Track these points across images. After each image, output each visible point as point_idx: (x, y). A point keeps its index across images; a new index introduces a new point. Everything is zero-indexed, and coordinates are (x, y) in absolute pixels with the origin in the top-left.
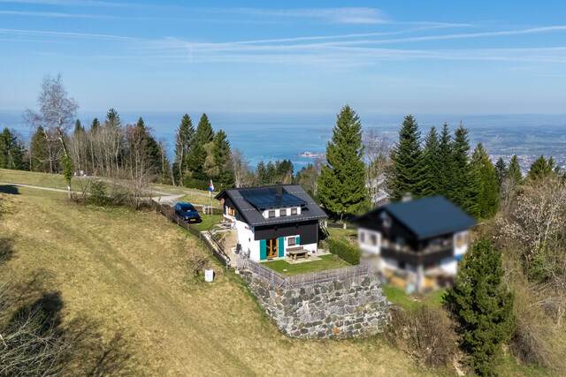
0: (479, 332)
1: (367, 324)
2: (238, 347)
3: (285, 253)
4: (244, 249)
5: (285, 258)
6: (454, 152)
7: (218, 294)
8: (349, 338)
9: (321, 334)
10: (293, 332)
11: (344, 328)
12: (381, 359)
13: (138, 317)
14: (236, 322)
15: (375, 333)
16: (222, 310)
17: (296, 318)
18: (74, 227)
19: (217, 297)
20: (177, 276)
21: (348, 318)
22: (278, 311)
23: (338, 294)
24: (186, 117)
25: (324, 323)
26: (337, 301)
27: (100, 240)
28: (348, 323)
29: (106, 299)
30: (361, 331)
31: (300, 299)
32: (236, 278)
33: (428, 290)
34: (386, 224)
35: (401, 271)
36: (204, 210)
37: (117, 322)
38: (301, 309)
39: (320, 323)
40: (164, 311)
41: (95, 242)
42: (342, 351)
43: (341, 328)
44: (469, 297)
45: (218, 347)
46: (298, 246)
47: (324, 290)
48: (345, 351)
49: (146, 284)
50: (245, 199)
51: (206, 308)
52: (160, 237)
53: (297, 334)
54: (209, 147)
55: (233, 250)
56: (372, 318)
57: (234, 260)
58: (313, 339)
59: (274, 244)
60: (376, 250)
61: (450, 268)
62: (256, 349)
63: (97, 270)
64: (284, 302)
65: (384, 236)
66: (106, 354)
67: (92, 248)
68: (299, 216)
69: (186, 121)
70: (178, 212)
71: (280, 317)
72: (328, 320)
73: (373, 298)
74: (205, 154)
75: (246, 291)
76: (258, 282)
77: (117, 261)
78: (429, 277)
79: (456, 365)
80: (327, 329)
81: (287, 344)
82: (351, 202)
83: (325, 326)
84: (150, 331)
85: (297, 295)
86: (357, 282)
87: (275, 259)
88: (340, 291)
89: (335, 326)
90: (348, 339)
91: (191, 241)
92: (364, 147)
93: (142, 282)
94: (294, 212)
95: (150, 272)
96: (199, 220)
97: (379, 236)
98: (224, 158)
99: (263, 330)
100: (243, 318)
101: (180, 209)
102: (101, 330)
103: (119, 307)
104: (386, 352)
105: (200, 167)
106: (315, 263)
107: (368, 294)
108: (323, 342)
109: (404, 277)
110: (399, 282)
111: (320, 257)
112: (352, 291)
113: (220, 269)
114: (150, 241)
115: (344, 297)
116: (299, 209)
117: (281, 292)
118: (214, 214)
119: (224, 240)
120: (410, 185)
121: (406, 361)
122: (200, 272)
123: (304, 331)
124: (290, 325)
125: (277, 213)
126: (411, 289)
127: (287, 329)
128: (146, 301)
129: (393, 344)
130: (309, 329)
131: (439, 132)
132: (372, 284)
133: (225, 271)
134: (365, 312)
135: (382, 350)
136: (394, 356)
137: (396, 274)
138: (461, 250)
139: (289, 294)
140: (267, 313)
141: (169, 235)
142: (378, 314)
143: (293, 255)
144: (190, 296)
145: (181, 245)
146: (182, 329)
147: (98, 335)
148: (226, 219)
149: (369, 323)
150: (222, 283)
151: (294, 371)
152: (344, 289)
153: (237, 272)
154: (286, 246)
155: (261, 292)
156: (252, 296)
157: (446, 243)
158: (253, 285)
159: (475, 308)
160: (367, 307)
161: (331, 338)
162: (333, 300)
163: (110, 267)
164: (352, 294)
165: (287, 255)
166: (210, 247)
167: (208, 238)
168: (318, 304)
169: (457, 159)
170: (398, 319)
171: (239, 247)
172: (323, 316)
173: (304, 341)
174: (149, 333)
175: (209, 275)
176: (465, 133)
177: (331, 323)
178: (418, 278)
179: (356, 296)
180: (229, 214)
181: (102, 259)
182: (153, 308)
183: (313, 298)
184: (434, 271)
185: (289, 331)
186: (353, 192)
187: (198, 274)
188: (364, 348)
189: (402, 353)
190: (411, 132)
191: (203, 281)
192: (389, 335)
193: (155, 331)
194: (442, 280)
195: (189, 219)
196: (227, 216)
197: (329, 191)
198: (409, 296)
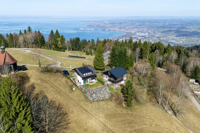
0: (128, 99)
2: (82, 104)
3: (88, 82)
4: (80, 81)
5: (88, 83)
6: (124, 53)
7: (76, 93)
8: (103, 100)
9: (97, 100)
11: (102, 98)
12: (109, 104)
13: (62, 99)
15: (108, 99)
16: (77, 96)
17: (92, 98)
18: (44, 79)
20: (67, 90)
21: (102, 96)
22: (89, 96)
24: (52, 31)
27: (51, 82)
29: (55, 96)
30: (105, 99)
31: (93, 94)
32: (79, 89)
33: (118, 88)
34: (109, 74)
35: (112, 84)
36: (69, 71)
37: (58, 101)
38: (93, 96)
39: (97, 98)
40: (66, 98)
41: (50, 83)
42: (102, 103)
44: (126, 92)
45: (78, 105)
46: (91, 80)
47: (98, 91)
51: (74, 96)
52: (62, 80)
54: (59, 39)
55: (77, 81)
56: (107, 96)
57: (78, 85)
58: (96, 101)
59: (86, 80)
60: (107, 79)
61: (123, 82)
62: (85, 104)
63: (52, 89)
64: (90, 95)
65: (109, 77)
66: (58, 108)
67: (50, 84)
68: (91, 74)
69: (52, 32)
71: (89, 97)
72: (99, 97)
73: (107, 92)
74: (58, 41)
75: (82, 92)
76: (84, 90)
77: (55, 87)
78: (118, 85)
79: (124, 104)
81: (91, 103)
82: (101, 67)
84: (65, 102)
86: (104, 89)
87: (87, 83)
91: (69, 81)
93: (61, 91)
95: (62, 89)
96: (69, 74)
98: (63, 42)
99: (86, 100)
100: (82, 98)
102: (56, 103)
103: (58, 98)
104: (110, 103)
105: (57, 45)
106: (95, 84)
108: (98, 102)
109: (113, 85)
110: (112, 86)
111: (96, 82)
112: (103, 91)
113: (76, 87)
114: (60, 81)
115: (101, 92)
117: (89, 93)
118: (71, 72)
119: (75, 80)
121: (114, 104)
123: (94, 100)
125: (87, 74)
126: (114, 88)
129: (111, 101)
132: (107, 89)
137: (111, 85)
138: (125, 78)
139: (91, 93)
140: (87, 96)
141: (64, 79)
143: (90, 83)
144: (71, 94)
145: (67, 81)
146: (71, 101)
147: (56, 104)
148: (75, 74)
150: (77, 90)
151: (93, 108)
154: (89, 81)
155: (85, 92)
157: (122, 77)
159: (127, 94)
160: (106, 94)
161: (99, 100)
162: (99, 93)
163: (54, 89)
166: (73, 82)
167: (72, 80)
169: (124, 55)
170: (112, 95)
171: (78, 81)
172: (97, 96)
173: (94, 102)
175: (74, 89)
178: (116, 86)
181: (52, 87)
182: (64, 97)
183: (95, 93)
184: (119, 83)
185: (91, 100)
186: (101, 64)
187: (72, 89)
188: (106, 102)
191: (73, 90)
192: (110, 99)
194: (121, 85)
195: (67, 75)
197: (96, 64)
198: (114, 90)
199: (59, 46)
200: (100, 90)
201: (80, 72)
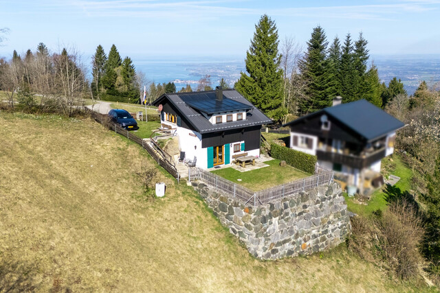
1: (331, 236)
3: (231, 160)
4: (189, 157)
5: (231, 165)
7: (173, 212)
9: (290, 252)
10: (264, 253)
11: (311, 243)
13: (83, 251)
14: (200, 246)
15: (338, 243)
16: (181, 232)
17: (267, 238)
19: (173, 215)
20: (123, 194)
21: (314, 232)
22: (247, 231)
23: (305, 207)
24: (100, 47)
25: (293, 240)
26: (304, 214)
27: (30, 152)
28: (315, 236)
29: (40, 230)
30: (326, 244)
31: (270, 216)
32: (189, 190)
33: (367, 191)
35: (336, 173)
36: (138, 117)
37: (55, 261)
38: (271, 227)
39: (289, 240)
40: (114, 240)
41: (23, 154)
43: (307, 243)
46: (243, 152)
47: (292, 203)
48: (319, 270)
49: (89, 205)
50: (187, 104)
51: (163, 231)
52: (98, 147)
53: (268, 255)
54: (118, 70)
55: (176, 158)
56: (335, 229)
57: (183, 171)
58: (284, 259)
59: (221, 151)
60: (312, 152)
62: (231, 283)
63: (26, 190)
64: (254, 222)
65: (321, 140)
67: (20, 162)
68: (245, 122)
69: (100, 50)
70: (114, 120)
71: (249, 237)
72: (297, 236)
73: (336, 207)
74: (116, 75)
75: (202, 206)
76: (216, 196)
77: (51, 177)
78: (364, 179)
79: (423, 273)
80: (295, 246)
81: (261, 271)
82: (270, 108)
83: (294, 243)
84: (100, 271)
85: (268, 212)
86: (322, 191)
87: (223, 166)
88: (307, 203)
89: (303, 242)
90: (316, 254)
91: (133, 149)
92: (281, 56)
93: (83, 202)
94: (240, 118)
95: (92, 189)
96: (136, 127)
97: (315, 139)
98: (131, 78)
99: (232, 255)
100: (206, 241)
101: (115, 115)
103: (57, 240)
105: (113, 86)
107: (332, 203)
108: (294, 262)
109: (344, 179)
111: (266, 163)
112: (318, 202)
113: (171, 181)
114: (88, 151)
115: (310, 210)
116: (244, 114)
117: (249, 210)
118: (148, 121)
119: (167, 147)
120: (320, 92)
121: (378, 275)
122: (150, 187)
123: (274, 251)
124: (261, 246)
125: (224, 118)
126: (352, 191)
127: (258, 252)
128: (91, 228)
129: (359, 255)
130: (279, 248)
131: (342, 44)
132: (334, 193)
133: (176, 183)
134: (329, 223)
135: (352, 264)
136: (366, 271)
139: (259, 212)
140: (232, 232)
141: (110, 144)
142: (340, 224)
143: (241, 162)
144: (142, 216)
145: (123, 154)
146: (139, 263)
148: (164, 126)
149: (333, 234)
150: (175, 198)
152: (311, 201)
153: (189, 184)
154: (232, 153)
155: (223, 208)
156: (210, 211)
157: (378, 145)
158: (210, 199)
160: (331, 217)
161: (300, 255)
162: (300, 214)
164: (318, 205)
165: (233, 162)
166: (156, 158)
167: (151, 145)
168: (287, 220)
171: (183, 155)
172: (291, 232)
173: (275, 262)
174: (100, 275)
175: (160, 190)
176: (365, 44)
177: (299, 239)
179: (320, 207)
180: (167, 120)
181: (33, 176)
182: (101, 237)
183: (282, 214)
185: (261, 254)
186: (273, 98)
187: (148, 190)
188: (334, 264)
189: (371, 266)
190: (320, 42)
191: (154, 196)
193: (107, 270)
194: (375, 181)
195: (126, 126)
196: (166, 122)
198: (352, 198)
199: (120, 89)
200: (304, 198)
201: (191, 110)
